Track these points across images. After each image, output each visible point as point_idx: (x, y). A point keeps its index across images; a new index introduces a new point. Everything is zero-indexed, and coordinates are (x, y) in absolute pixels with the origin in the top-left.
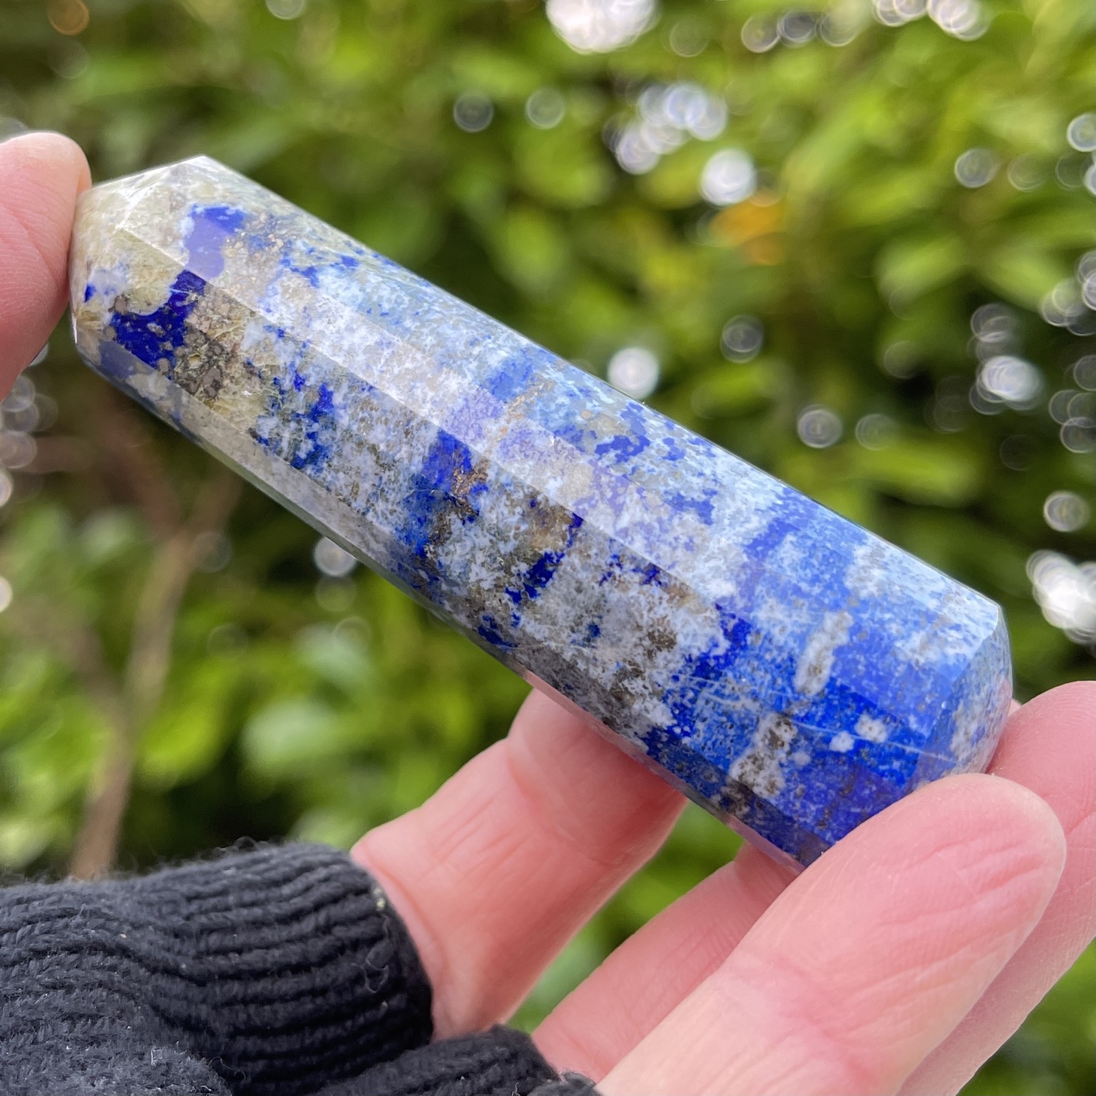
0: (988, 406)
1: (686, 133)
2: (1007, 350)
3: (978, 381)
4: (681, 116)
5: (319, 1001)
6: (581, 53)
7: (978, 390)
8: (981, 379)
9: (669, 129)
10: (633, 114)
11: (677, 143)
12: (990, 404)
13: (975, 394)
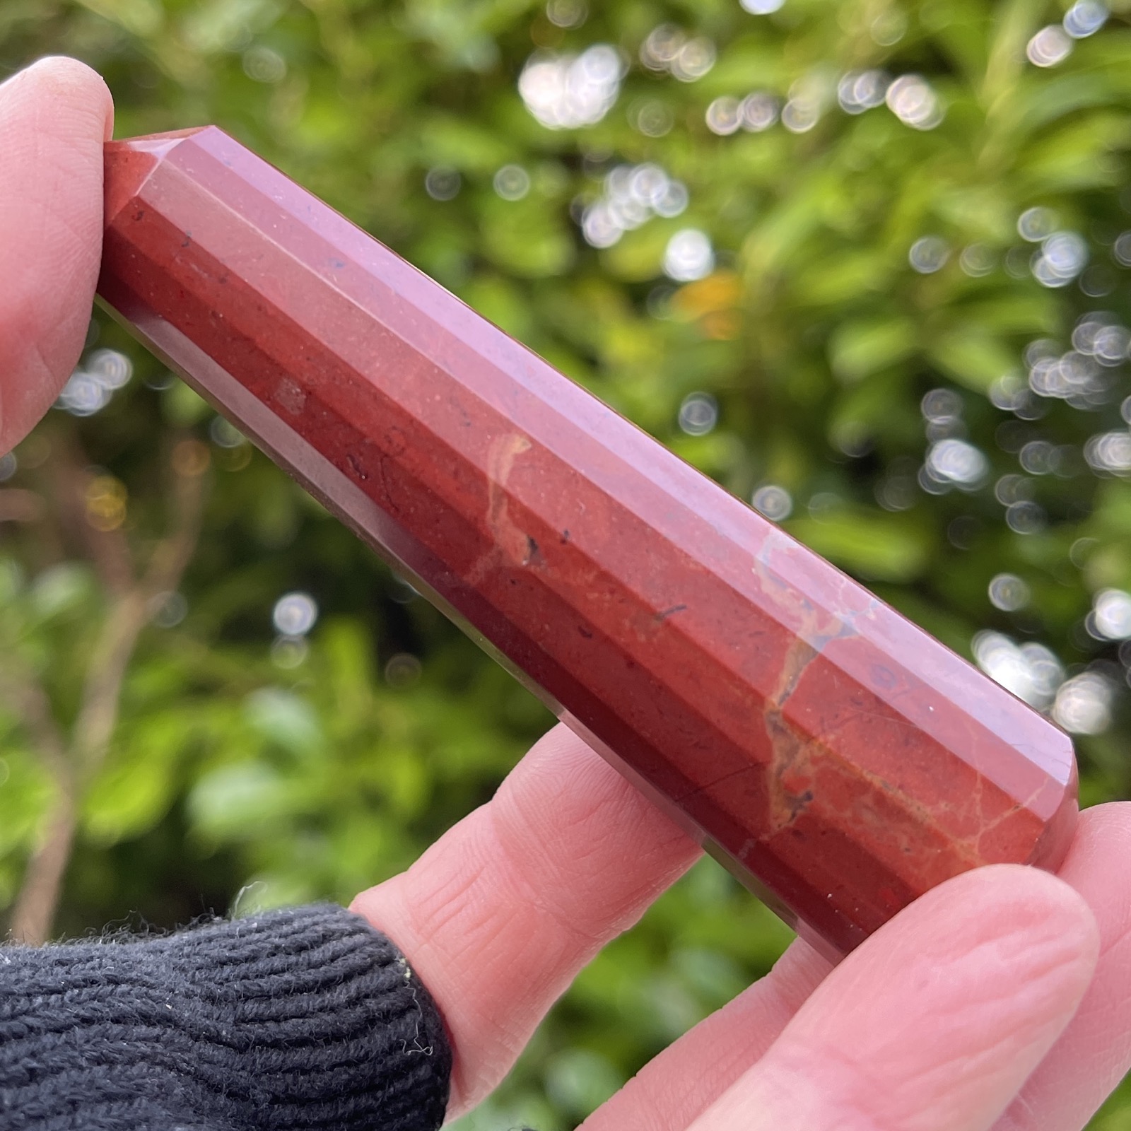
0: (936, 486)
1: (650, 210)
2: (953, 434)
3: (927, 464)
4: (646, 194)
5: (352, 1072)
6: (551, 129)
7: (927, 469)
8: (930, 461)
9: (633, 206)
10: (601, 191)
11: (640, 220)
12: (937, 484)
13: (925, 475)
